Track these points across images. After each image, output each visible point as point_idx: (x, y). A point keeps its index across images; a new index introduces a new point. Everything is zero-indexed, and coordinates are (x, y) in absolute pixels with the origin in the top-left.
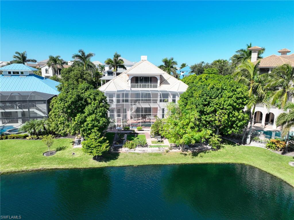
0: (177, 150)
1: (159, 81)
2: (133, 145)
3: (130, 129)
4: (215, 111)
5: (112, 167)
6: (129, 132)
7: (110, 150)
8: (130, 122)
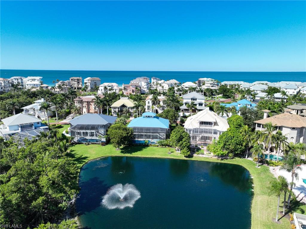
0: (215, 157)
1: (213, 124)
2: (198, 153)
3: (198, 146)
4: (230, 145)
5: (191, 160)
6: (197, 148)
7: (190, 155)
8: (198, 142)
